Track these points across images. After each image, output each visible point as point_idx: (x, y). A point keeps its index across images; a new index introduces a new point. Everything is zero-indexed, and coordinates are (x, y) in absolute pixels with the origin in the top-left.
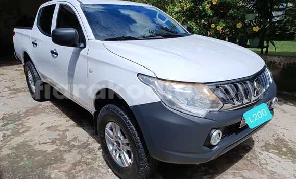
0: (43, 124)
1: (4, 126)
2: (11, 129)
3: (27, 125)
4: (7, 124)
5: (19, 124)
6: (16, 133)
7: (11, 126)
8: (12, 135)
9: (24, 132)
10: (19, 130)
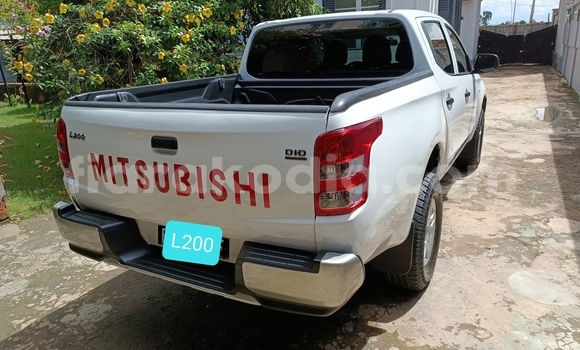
0: (480, 220)
1: (540, 237)
2: (531, 228)
3: (503, 226)
4: (533, 239)
5: (514, 231)
6: (528, 221)
7: (528, 233)
8: (534, 220)
9: (516, 217)
10: (520, 223)
